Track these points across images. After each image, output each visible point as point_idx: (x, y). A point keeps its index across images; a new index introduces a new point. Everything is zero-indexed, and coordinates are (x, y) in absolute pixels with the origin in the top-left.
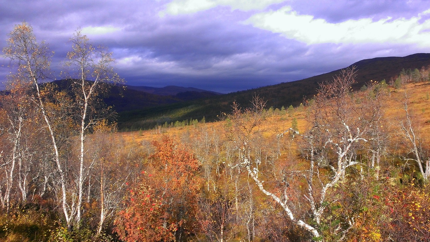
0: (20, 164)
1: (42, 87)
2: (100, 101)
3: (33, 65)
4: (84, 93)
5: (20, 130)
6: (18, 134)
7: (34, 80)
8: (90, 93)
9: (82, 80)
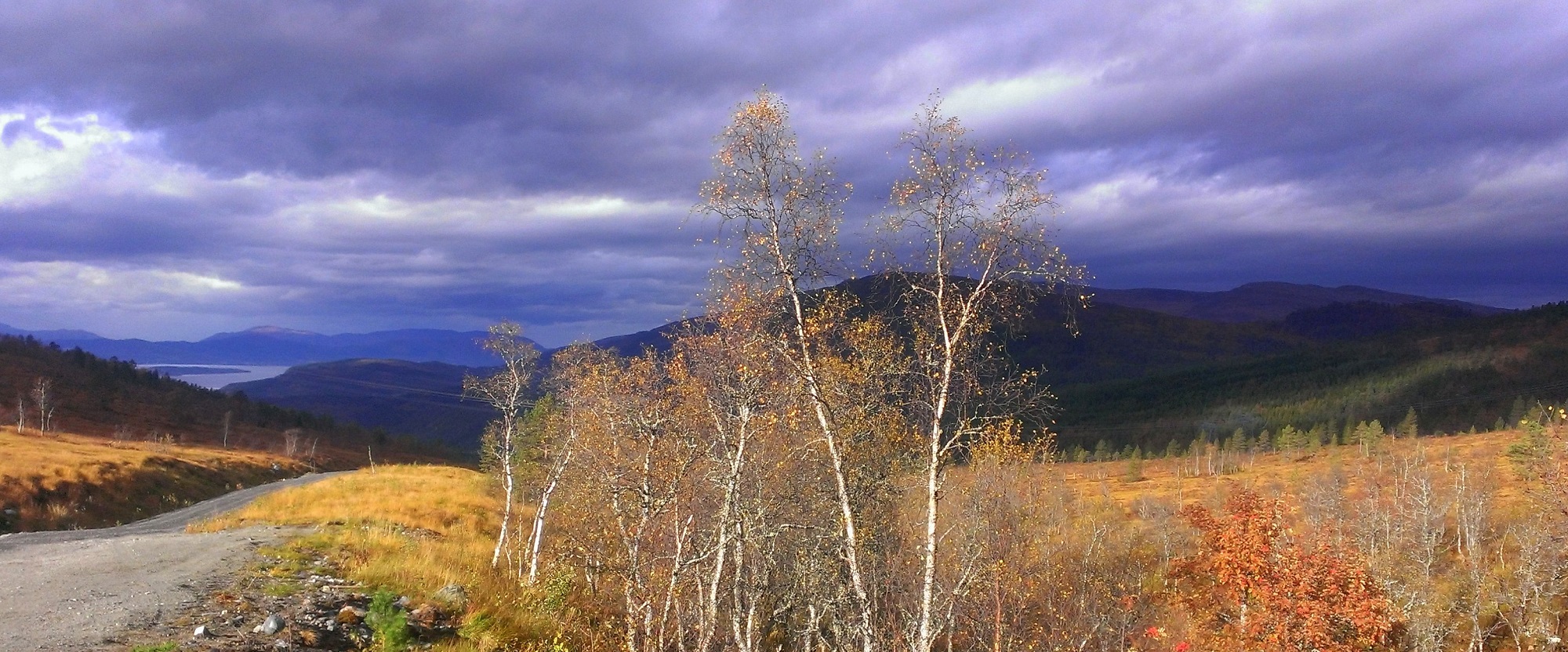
0: (739, 560)
1: (812, 305)
2: (996, 353)
3: (785, 234)
4: (944, 325)
5: (741, 448)
6: (737, 462)
7: (787, 283)
8: (962, 324)
9: (937, 278)
